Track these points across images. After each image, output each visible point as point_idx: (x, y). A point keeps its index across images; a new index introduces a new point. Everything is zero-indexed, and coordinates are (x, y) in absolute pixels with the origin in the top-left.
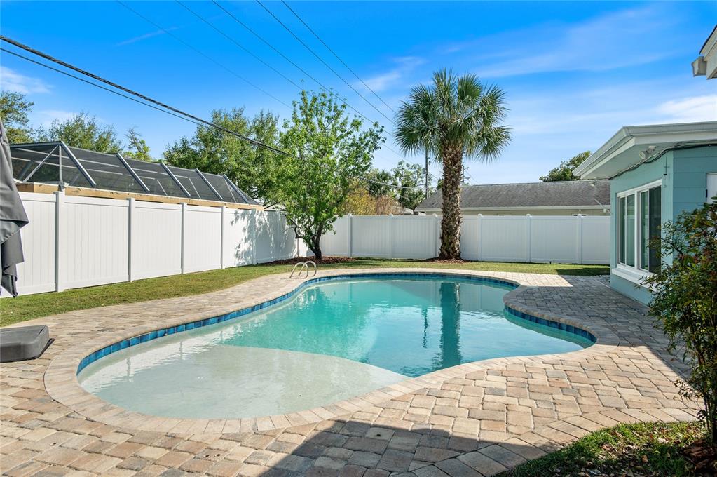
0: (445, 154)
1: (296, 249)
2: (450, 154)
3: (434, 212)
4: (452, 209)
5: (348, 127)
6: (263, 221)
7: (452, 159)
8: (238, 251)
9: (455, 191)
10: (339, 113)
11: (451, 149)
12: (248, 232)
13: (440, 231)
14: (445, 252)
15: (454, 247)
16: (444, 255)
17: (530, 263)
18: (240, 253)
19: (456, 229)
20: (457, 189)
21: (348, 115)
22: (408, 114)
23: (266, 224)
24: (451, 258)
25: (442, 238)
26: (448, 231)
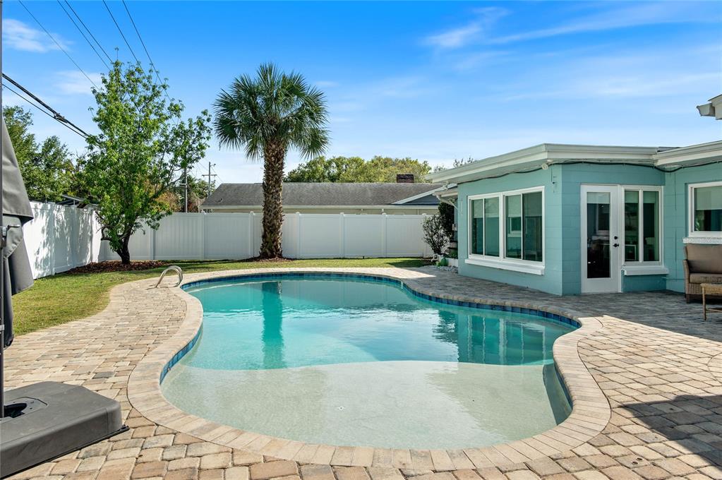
0: (267, 151)
1: (89, 253)
2: (273, 151)
3: (251, 210)
4: (275, 208)
5: (165, 111)
6: (61, 219)
7: (276, 156)
8: (37, 258)
9: (278, 189)
10: (156, 94)
11: (274, 146)
12: (47, 233)
13: (260, 229)
14: (268, 251)
15: (277, 245)
16: (267, 254)
17: (344, 258)
18: (39, 260)
19: (279, 227)
20: (279, 187)
21: (166, 98)
22: (227, 105)
23: (63, 222)
24: (274, 257)
25: (264, 237)
26: (271, 228)
